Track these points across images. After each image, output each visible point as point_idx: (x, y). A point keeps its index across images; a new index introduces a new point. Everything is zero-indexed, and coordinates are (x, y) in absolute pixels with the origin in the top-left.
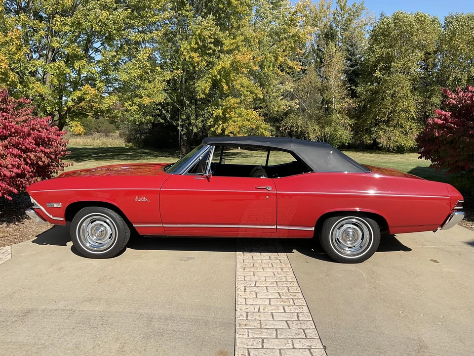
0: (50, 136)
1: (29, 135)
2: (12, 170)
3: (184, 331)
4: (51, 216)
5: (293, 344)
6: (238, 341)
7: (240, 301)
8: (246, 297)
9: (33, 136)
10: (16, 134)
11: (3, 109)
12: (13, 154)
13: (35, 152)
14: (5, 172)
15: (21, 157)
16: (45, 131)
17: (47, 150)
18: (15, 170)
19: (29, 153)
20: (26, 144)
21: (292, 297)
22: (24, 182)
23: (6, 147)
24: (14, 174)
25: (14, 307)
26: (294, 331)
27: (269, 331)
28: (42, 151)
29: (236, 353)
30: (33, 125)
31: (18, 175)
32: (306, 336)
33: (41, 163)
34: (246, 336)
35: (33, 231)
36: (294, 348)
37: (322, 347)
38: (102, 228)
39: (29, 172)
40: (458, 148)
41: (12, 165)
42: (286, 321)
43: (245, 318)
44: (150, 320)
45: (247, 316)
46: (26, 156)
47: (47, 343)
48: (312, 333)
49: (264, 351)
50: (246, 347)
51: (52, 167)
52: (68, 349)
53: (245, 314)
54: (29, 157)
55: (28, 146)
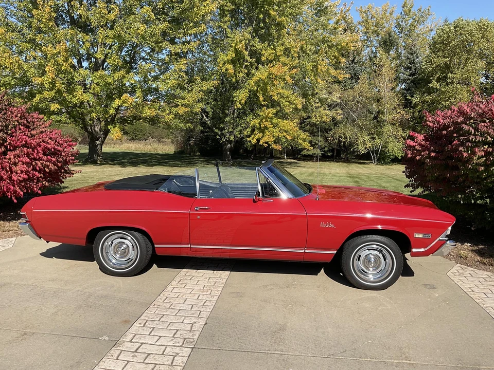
2: (20, 175)
3: (108, 306)
5: (184, 320)
6: (144, 315)
7: (169, 289)
8: (176, 287)
11: (21, 123)
12: (23, 162)
13: (42, 160)
14: (14, 177)
15: (31, 164)
17: (54, 159)
18: (23, 175)
19: (37, 162)
20: (34, 154)
21: (213, 289)
23: (18, 156)
24: (22, 179)
26: (193, 312)
27: (173, 310)
28: (49, 160)
29: (136, 322)
32: (198, 316)
33: (47, 170)
34: (153, 313)
36: (182, 322)
37: (204, 323)
41: (21, 171)
42: (193, 305)
43: (162, 301)
44: (90, 296)
45: (165, 300)
48: (205, 315)
49: (158, 322)
50: (147, 319)
53: (164, 298)
54: (36, 164)
55: (36, 156)
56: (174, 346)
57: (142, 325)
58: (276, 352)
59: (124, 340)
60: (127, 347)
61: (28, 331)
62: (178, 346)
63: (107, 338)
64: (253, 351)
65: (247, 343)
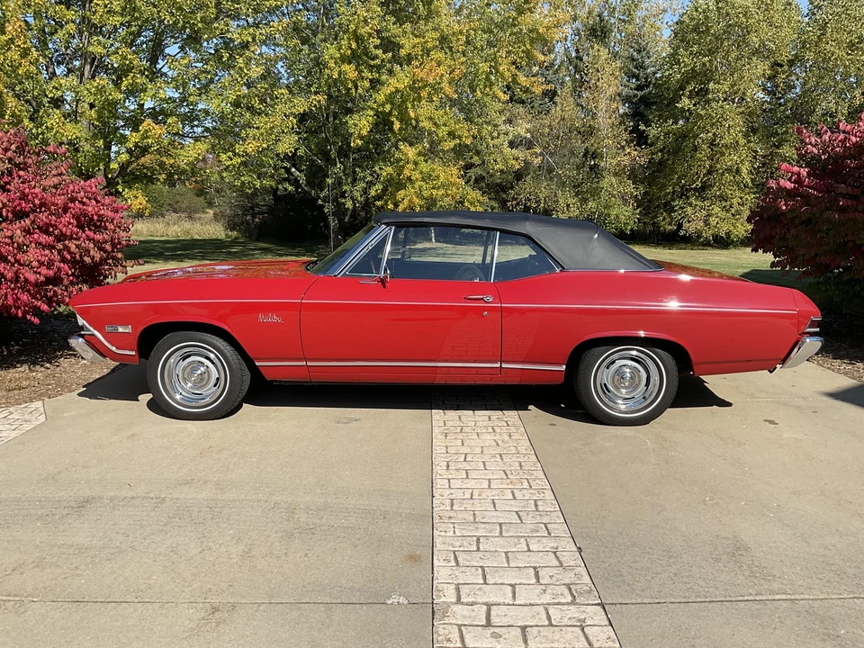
0: (102, 212)
1: (66, 209)
2: (39, 270)
3: (348, 528)
4: (114, 349)
5: (528, 545)
6: (438, 541)
7: (440, 483)
8: (450, 477)
9: (73, 212)
10: (43, 209)
11: (20, 164)
12: (40, 244)
13: (78, 239)
14: (27, 275)
15: (54, 247)
16: (94, 202)
17: (98, 237)
18: (44, 271)
19: (66, 242)
20: (60, 226)
21: (526, 477)
22: (60, 291)
23: (28, 232)
24: (42, 278)
25: (61, 494)
26: (530, 526)
27: (488, 526)
28: (89, 239)
29: (435, 557)
30: (72, 192)
31: (49, 281)
32: (549, 534)
33: (87, 260)
34: (451, 534)
35: (78, 377)
36: (529, 550)
37: (575, 549)
38: (202, 369)
39: (67, 274)
40: (820, 230)
41: (38, 261)
42: (517, 512)
43: (448, 508)
44: (292, 510)
45: (452, 505)
46: (61, 247)
47: (124, 547)
48: (559, 528)
49: (480, 554)
50: (451, 548)
51: (107, 267)
52: (160, 554)
53: (448, 502)
54: (67, 248)
55: (64, 229)
56: (558, 604)
57: (453, 563)
58: (777, 597)
59: (443, 599)
60: (464, 617)
61: (215, 600)
62: (568, 604)
63: (402, 600)
64: (728, 599)
65: (702, 583)
